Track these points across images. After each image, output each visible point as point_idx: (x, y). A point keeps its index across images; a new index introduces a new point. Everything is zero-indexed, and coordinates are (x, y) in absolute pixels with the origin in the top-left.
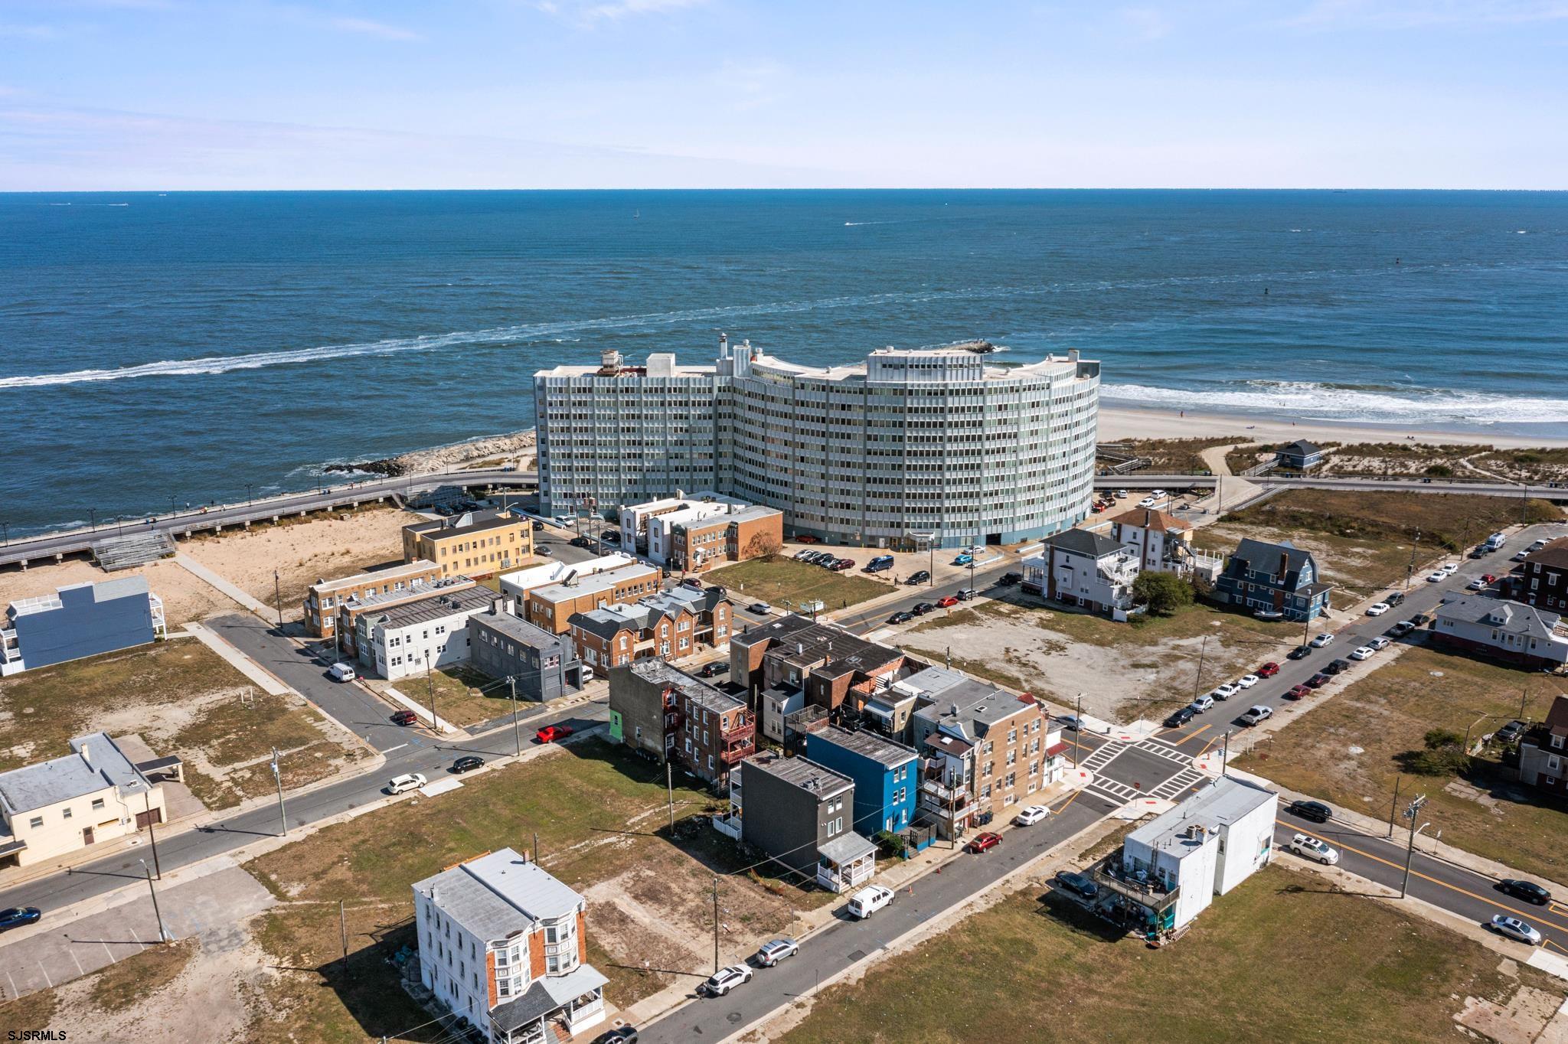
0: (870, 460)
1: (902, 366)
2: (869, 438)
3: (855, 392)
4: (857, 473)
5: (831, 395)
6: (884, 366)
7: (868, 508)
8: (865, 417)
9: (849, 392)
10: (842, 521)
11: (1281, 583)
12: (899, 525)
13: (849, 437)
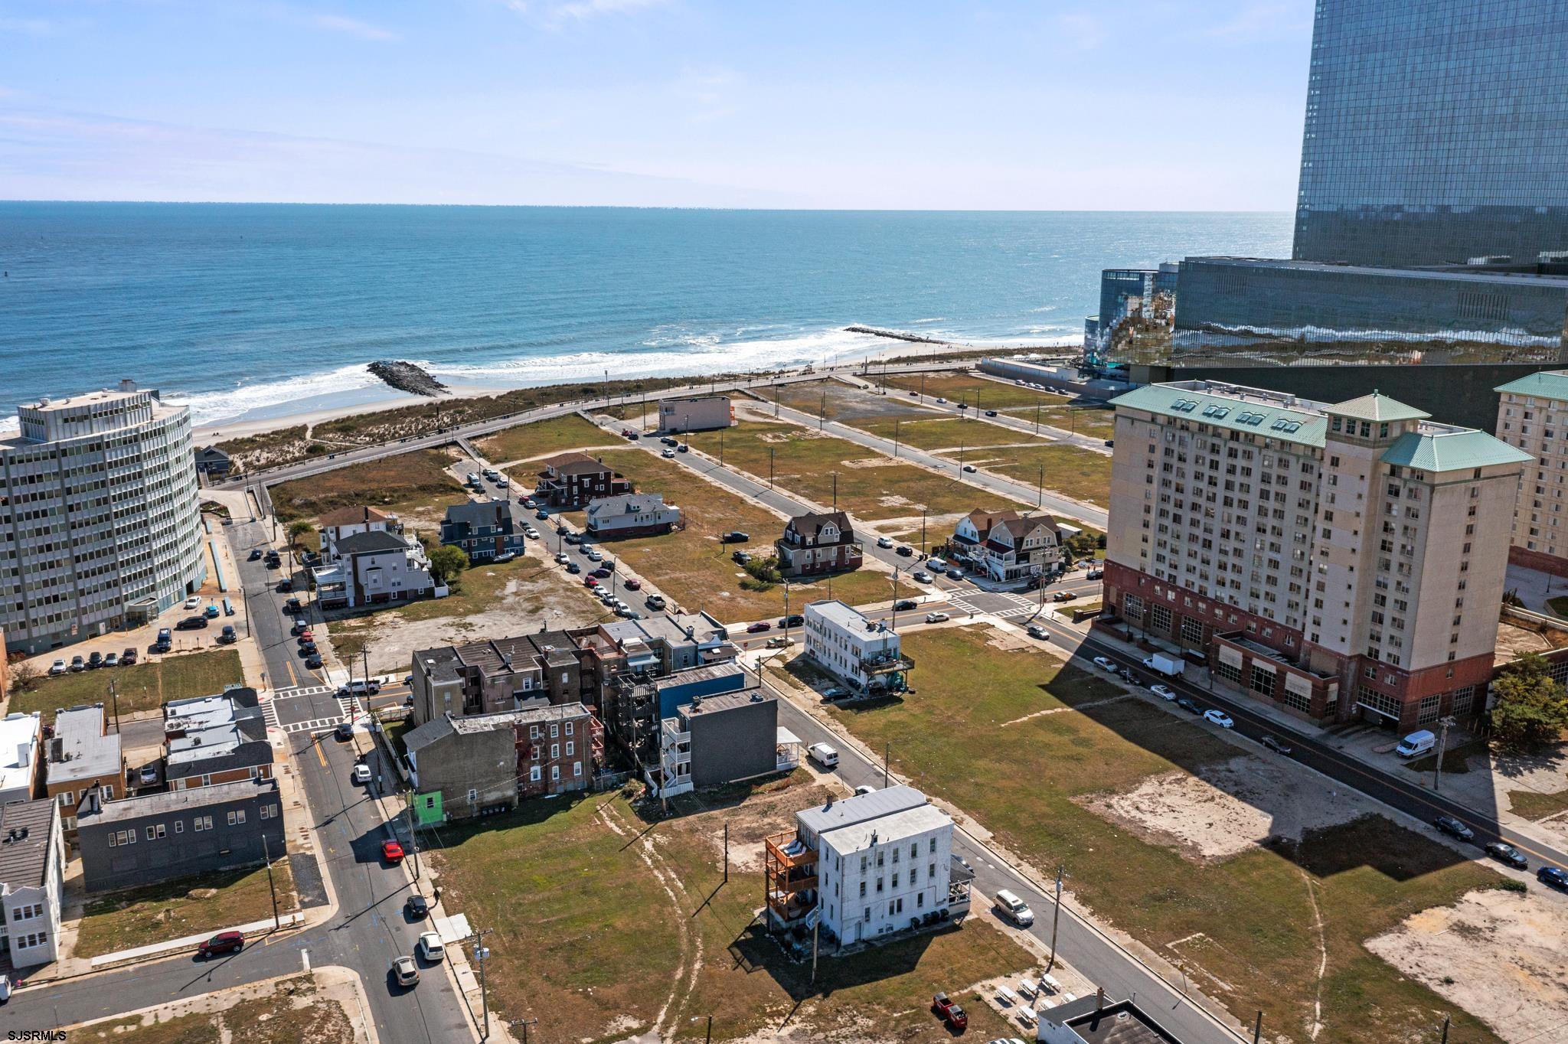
0: (75, 534)
1: (86, 417)
2: (71, 509)
3: (45, 458)
4: (62, 555)
5: (12, 468)
6: (66, 421)
7: (82, 593)
8: (62, 484)
9: (37, 459)
10: (50, 620)
11: (500, 530)
12: (118, 601)
13: (44, 514)
